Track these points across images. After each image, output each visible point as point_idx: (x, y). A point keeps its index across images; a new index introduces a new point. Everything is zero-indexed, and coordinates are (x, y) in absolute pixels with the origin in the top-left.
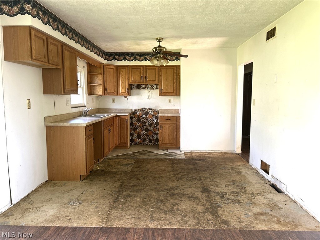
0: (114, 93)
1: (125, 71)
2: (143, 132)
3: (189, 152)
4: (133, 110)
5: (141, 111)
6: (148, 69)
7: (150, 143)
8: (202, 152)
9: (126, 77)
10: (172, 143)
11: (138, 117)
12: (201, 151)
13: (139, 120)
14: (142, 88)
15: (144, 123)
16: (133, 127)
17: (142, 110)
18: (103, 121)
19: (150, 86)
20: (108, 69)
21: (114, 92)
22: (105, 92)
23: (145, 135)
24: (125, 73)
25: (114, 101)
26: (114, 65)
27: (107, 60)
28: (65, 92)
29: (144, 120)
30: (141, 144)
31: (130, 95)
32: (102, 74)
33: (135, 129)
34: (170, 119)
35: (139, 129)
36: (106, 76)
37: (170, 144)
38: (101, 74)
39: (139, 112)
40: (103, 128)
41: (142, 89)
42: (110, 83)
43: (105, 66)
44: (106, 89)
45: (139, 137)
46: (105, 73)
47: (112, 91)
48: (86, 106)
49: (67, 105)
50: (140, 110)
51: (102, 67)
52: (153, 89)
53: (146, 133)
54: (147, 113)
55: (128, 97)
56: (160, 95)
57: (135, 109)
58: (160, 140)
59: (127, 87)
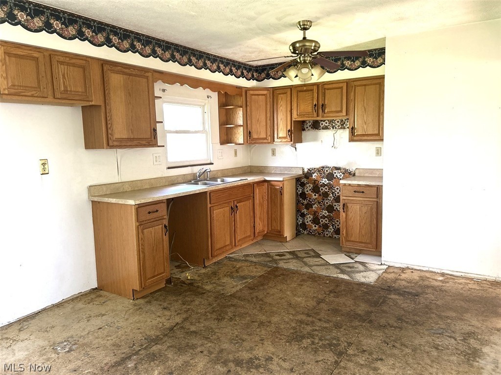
0: (265, 139)
1: (287, 97)
2: (324, 212)
3: (402, 266)
4: (306, 170)
5: (319, 171)
6: (328, 89)
7: (337, 234)
8: (432, 272)
9: (287, 109)
10: (368, 241)
11: (315, 183)
12: (431, 269)
13: (316, 189)
14: (322, 126)
15: (326, 195)
16: (305, 202)
17: (321, 170)
18: (210, 193)
19: (338, 122)
20: (253, 96)
21: (265, 137)
22: (249, 138)
23: (326, 219)
24: (287, 102)
25: (274, 153)
26: (267, 89)
27: (257, 80)
28: (111, 144)
29: (326, 189)
30: (319, 234)
31: (301, 142)
32: (244, 106)
33: (309, 206)
34: (363, 192)
35: (316, 205)
36: (251, 109)
37: (363, 245)
38: (241, 107)
39: (315, 174)
40: (209, 205)
41: (323, 129)
42: (258, 121)
43: (248, 91)
44: (250, 132)
45: (316, 221)
46: (248, 104)
47: (263, 135)
48: (213, 164)
49: (155, 163)
50: (318, 169)
51: (244, 94)
52: (344, 128)
53: (329, 215)
54: (330, 176)
55: (298, 145)
56: (351, 140)
57: (309, 168)
58: (343, 232)
59: (289, 128)
